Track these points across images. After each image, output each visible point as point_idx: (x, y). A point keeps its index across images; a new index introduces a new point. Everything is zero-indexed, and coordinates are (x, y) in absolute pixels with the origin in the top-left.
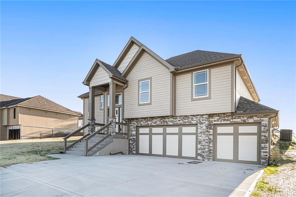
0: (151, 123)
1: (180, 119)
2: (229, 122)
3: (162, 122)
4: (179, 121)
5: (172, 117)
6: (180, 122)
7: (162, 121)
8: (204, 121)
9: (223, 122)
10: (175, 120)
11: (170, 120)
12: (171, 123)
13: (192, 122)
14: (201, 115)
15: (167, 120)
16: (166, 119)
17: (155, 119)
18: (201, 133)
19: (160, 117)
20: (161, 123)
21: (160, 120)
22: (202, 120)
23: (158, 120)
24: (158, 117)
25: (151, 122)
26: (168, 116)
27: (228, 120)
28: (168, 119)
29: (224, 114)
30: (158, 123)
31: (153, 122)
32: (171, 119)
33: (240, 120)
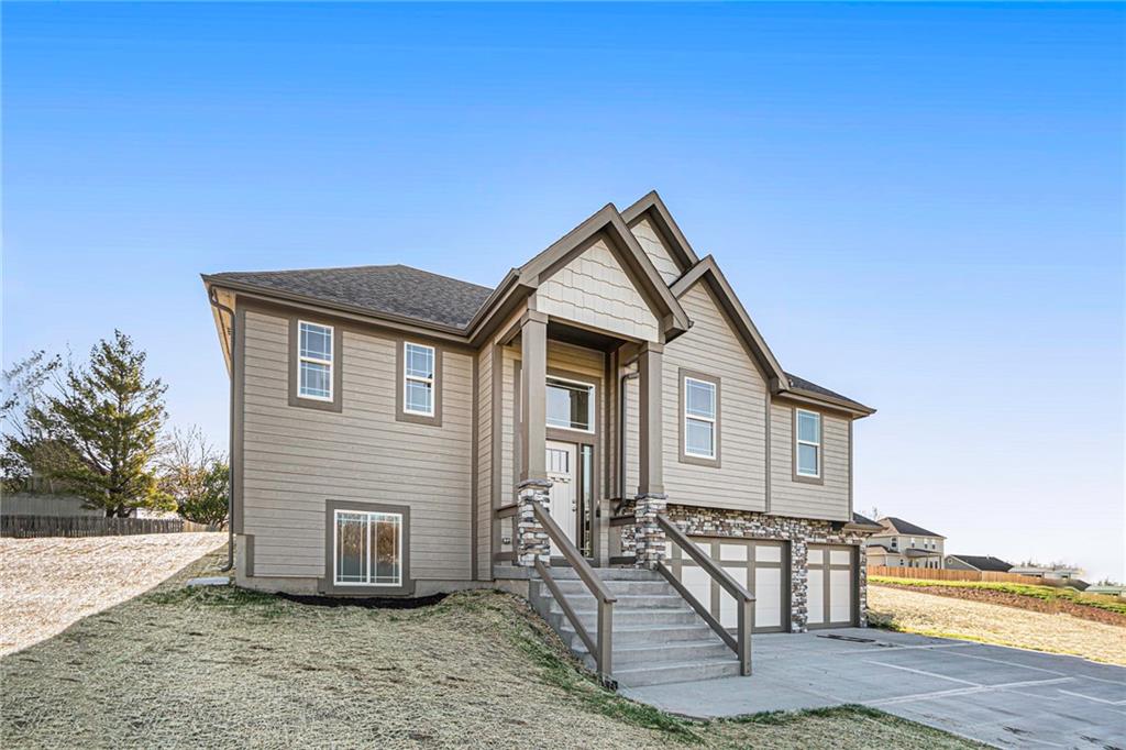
0: (688, 528)
1: (758, 524)
2: (824, 541)
3: (717, 527)
4: (757, 527)
5: (741, 515)
6: (760, 531)
7: (718, 523)
8: (802, 536)
9: (818, 540)
10: (748, 524)
11: (738, 522)
12: (739, 533)
13: (783, 534)
14: (796, 519)
15: (731, 521)
16: (727, 518)
17: (700, 512)
18: (798, 562)
19: (713, 510)
20: (714, 528)
21: (714, 519)
22: (799, 532)
23: (707, 518)
24: (707, 509)
25: (689, 523)
26: (732, 511)
27: (823, 536)
28: (733, 518)
29: (819, 521)
30: (708, 527)
31: (692, 523)
32: (740, 521)
33: (837, 537)
